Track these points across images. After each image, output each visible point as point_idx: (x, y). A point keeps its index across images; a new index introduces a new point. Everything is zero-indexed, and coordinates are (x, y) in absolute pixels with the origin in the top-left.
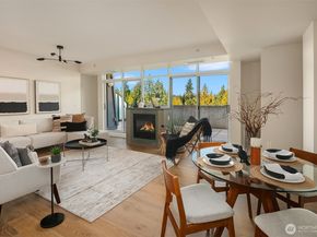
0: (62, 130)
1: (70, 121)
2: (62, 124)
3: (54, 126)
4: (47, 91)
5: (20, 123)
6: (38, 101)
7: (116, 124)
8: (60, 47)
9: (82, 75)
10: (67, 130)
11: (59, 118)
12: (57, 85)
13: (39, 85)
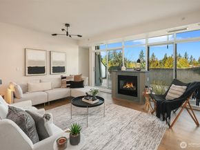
0: (68, 87)
1: (73, 80)
2: (68, 82)
3: (62, 83)
4: (58, 59)
5: (40, 81)
6: (52, 66)
7: (101, 82)
8: (67, 25)
9: (79, 47)
10: (71, 87)
11: (65, 78)
12: (64, 54)
13: (53, 54)
